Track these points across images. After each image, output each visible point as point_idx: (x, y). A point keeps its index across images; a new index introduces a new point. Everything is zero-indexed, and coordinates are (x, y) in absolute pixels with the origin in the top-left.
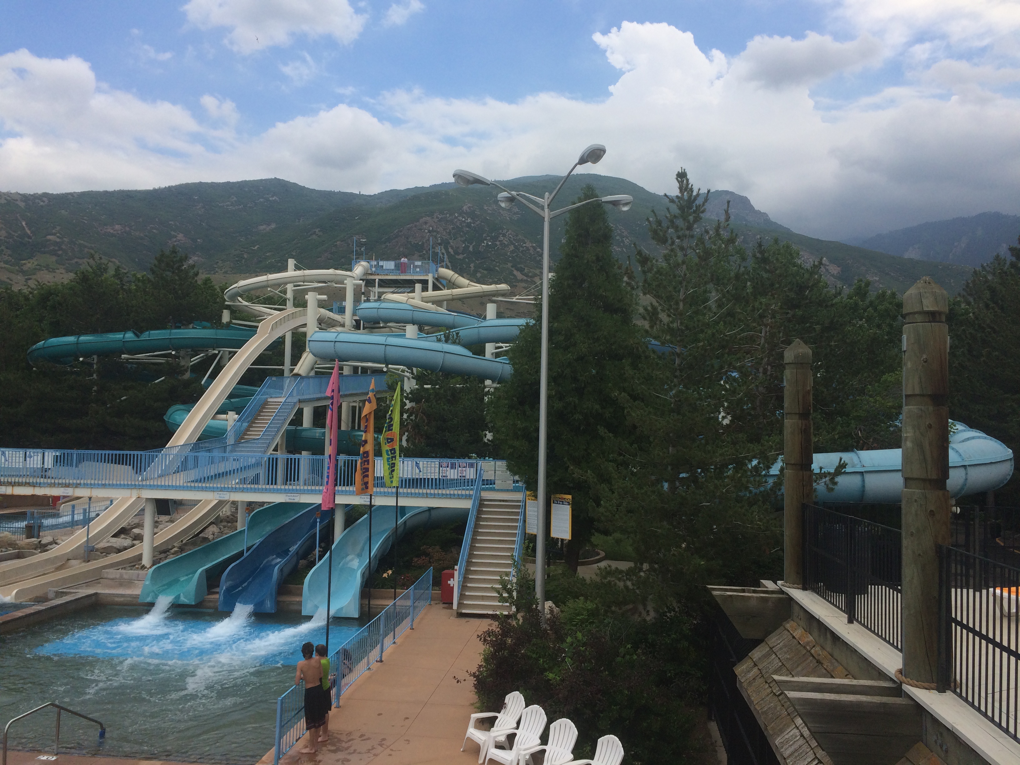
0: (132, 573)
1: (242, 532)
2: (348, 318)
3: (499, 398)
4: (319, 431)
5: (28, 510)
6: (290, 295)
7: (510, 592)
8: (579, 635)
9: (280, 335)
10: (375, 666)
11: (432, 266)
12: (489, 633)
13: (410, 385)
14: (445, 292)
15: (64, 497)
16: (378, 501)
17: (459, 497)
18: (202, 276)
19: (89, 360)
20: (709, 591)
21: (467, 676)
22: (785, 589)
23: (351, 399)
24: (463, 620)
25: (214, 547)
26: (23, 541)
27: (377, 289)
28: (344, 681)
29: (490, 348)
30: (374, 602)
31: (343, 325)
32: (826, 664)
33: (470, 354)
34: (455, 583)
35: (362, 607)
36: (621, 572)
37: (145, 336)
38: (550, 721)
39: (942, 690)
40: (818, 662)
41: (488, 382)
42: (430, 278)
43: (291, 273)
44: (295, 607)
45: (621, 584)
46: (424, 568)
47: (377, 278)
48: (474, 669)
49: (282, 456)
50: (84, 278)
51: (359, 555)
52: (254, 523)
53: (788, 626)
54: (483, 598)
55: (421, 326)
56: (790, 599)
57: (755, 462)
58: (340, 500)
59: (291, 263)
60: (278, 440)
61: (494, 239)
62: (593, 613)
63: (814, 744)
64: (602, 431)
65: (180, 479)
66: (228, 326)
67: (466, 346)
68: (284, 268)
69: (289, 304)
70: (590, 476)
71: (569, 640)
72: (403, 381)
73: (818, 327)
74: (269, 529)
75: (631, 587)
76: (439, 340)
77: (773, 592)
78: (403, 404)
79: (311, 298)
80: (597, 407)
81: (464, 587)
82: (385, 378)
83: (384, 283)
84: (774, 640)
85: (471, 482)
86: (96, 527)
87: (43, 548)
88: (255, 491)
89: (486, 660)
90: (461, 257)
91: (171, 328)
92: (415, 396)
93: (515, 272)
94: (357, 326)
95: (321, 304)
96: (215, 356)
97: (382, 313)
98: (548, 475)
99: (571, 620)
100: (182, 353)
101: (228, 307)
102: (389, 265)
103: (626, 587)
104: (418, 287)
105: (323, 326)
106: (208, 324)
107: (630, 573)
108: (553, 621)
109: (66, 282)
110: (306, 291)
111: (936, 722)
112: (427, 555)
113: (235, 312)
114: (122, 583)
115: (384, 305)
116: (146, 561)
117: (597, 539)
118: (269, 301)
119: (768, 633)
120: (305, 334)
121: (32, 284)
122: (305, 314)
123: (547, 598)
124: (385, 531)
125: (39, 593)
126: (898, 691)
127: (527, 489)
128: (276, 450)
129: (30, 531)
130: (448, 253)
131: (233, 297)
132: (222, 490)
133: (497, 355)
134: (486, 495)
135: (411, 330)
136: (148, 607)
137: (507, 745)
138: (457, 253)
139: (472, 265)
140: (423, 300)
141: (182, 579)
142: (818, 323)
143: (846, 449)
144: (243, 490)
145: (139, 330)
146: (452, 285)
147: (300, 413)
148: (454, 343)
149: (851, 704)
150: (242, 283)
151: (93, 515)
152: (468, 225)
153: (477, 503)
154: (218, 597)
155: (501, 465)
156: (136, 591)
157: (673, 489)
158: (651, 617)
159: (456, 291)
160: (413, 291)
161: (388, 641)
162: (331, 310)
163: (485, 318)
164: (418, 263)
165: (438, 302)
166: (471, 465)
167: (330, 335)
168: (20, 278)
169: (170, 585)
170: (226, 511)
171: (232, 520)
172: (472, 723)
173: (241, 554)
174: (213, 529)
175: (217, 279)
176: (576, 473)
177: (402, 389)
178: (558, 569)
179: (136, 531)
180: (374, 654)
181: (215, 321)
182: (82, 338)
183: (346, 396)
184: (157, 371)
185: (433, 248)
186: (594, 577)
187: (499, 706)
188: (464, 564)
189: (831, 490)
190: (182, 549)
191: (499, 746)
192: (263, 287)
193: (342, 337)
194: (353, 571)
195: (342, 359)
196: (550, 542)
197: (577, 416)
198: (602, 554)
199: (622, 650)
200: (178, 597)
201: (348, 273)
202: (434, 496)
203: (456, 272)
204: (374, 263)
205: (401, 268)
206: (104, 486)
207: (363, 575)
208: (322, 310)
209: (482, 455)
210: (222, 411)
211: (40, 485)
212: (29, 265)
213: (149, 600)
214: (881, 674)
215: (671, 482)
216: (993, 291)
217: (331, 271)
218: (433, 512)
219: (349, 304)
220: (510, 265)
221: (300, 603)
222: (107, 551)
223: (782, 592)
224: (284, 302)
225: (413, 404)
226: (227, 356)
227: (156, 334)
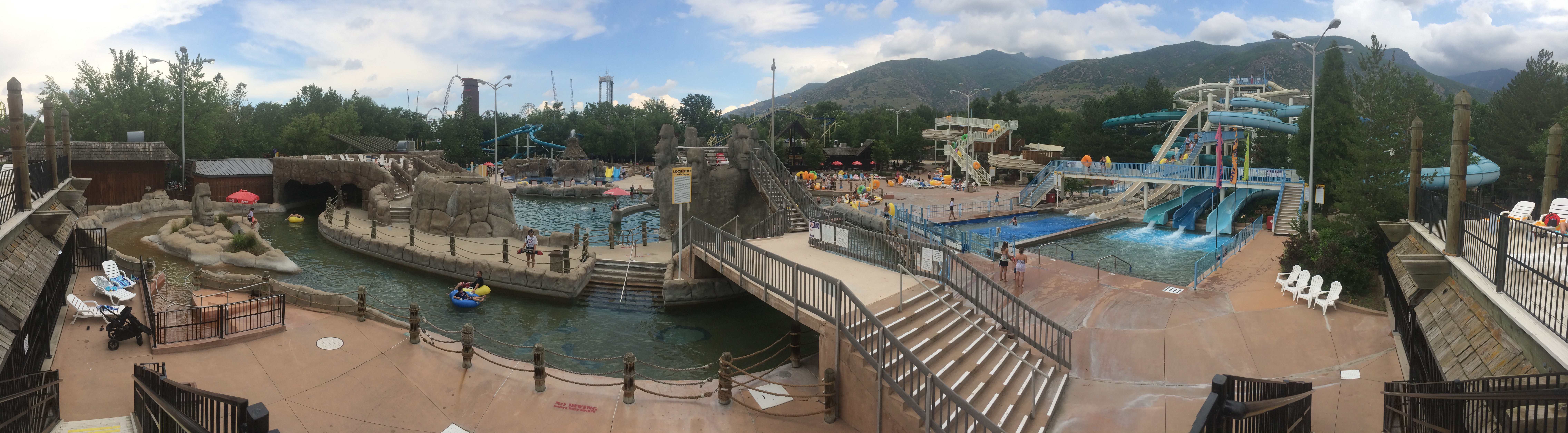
0: (1139, 211)
1: (1181, 197)
2: (1227, 105)
3: (1293, 141)
4: (1214, 156)
5: (1104, 186)
6: (1200, 95)
7: (1296, 225)
8: (1326, 243)
9: (1196, 114)
10: (1238, 253)
11: (1265, 80)
12: (1287, 242)
13: (1254, 136)
14: (1271, 93)
15: (1116, 181)
16: (1239, 186)
17: (1275, 185)
18: (1164, 89)
19: (1123, 127)
20: (1378, 224)
21: (1277, 258)
22: (1408, 222)
23: (1228, 142)
24: (1277, 237)
25: (1170, 203)
26: (1102, 197)
27: (1240, 92)
28: (1224, 258)
29: (1290, 119)
30: (1237, 228)
31: (1224, 109)
32: (1420, 250)
33: (1281, 122)
34: (1273, 221)
35: (1232, 229)
36: (1344, 217)
37: (1143, 116)
38: (1312, 276)
39: (1458, 256)
40: (1418, 249)
41: (1289, 135)
42: (1264, 86)
43: (1201, 85)
44: (1204, 228)
45: (1344, 222)
46: (1259, 215)
47: (1240, 86)
48: (1280, 255)
49: (1197, 166)
50: (1121, 93)
51: (1231, 209)
52: (1186, 194)
53: (1408, 236)
54: (1285, 228)
55: (1260, 109)
56: (1410, 226)
57: (1402, 171)
58: (1223, 185)
59: (1201, 80)
60: (1195, 159)
61: (1294, 67)
62: (1332, 234)
63: (1413, 280)
64: (1337, 157)
65: (1157, 175)
66: (1175, 110)
67: (1279, 118)
68: (1198, 84)
69: (1200, 99)
70: (1331, 176)
71: (1321, 244)
72: (1251, 134)
73: (1431, 114)
74: (1192, 197)
75: (1348, 223)
76: (1267, 115)
77: (1404, 223)
78: (1251, 144)
79: (1210, 96)
80: (1337, 146)
81: (1277, 223)
82: (1244, 133)
83: (1243, 89)
84: (1403, 242)
85: (1280, 179)
86: (1127, 193)
87: (1109, 200)
88: (1186, 181)
89: (1285, 252)
90: (1279, 76)
91: (1153, 112)
92: (1257, 141)
93: (1303, 84)
94: (1231, 109)
95: (1214, 99)
96: (1170, 123)
97: (1243, 103)
98: (1314, 176)
99: (1323, 237)
100: (1158, 123)
101: (1175, 102)
102: (1245, 80)
103: (1346, 224)
104: (1258, 90)
105: (1215, 109)
106: (1167, 110)
107: (1348, 217)
108: (1314, 237)
109: (1115, 95)
110: (1207, 93)
111: (1455, 268)
112: (1261, 209)
113: (1178, 104)
114: (1137, 215)
115: (1243, 99)
116: (1145, 207)
117: (1336, 204)
118: (1192, 99)
119: (1401, 239)
120: (1207, 113)
121: (1103, 97)
122: (1207, 104)
123: (1313, 228)
124: (1242, 199)
125: (1108, 216)
126: (1443, 258)
127: (1305, 182)
128: (1194, 164)
129: (1105, 193)
130: (1273, 74)
131: (1177, 98)
132: (1173, 180)
133: (1294, 122)
134: (1287, 185)
135: (1255, 110)
136: (1146, 224)
137: (1293, 285)
138: (1277, 74)
139: (1284, 80)
140: (1261, 96)
141: (1159, 215)
142: (1431, 112)
143: (1439, 166)
144: (1181, 180)
145: (1141, 113)
146: (1274, 89)
147: (1205, 148)
148: (1274, 116)
149: (1425, 264)
150: (1180, 91)
151: (1126, 188)
152: (1282, 61)
153: (1283, 188)
154: (1172, 222)
155: (1294, 171)
156: (1142, 218)
157: (1367, 182)
158: (1357, 235)
159: (1276, 92)
160: (1256, 92)
161: (1243, 244)
162: (1219, 102)
163: (1288, 105)
164: (1259, 79)
165: (1267, 98)
166: (1281, 172)
167: (1218, 113)
168: (1098, 95)
169: (1154, 217)
170: (1175, 189)
171: (1177, 192)
172: (1278, 276)
173: (1181, 206)
174: (1170, 196)
175: (1171, 90)
176: (1326, 175)
177: (1250, 138)
178: (1319, 216)
179: (1141, 195)
180: (1237, 248)
181: (1169, 108)
182: (1121, 118)
183: (1225, 140)
184: (1147, 131)
185: (1266, 72)
186: (1333, 220)
187: (1290, 270)
188: (1277, 213)
189: (1431, 183)
190: (1158, 203)
191: (1290, 286)
192: (1189, 92)
193: (1224, 114)
194: (1229, 215)
195: (1223, 124)
196: (1315, 205)
197: (1328, 150)
198: (1339, 211)
199: (1344, 249)
200: (1157, 221)
201: (1227, 84)
202: (1264, 185)
203: (1276, 83)
204: (1239, 79)
205: (1251, 81)
206: (1129, 177)
207: (1233, 216)
208: (1215, 102)
209: (1286, 168)
210: (1173, 147)
211: (1107, 176)
212: (1101, 89)
213: (1146, 221)
214: (1439, 252)
215: (1367, 179)
216: (1500, 102)
217: (1219, 83)
218: (1264, 192)
219: (1227, 99)
220: (1301, 80)
221: (1206, 227)
222: (1131, 202)
223: (1407, 223)
224: (1198, 99)
225: (1256, 144)
226: (1175, 124)
227: (1147, 115)
